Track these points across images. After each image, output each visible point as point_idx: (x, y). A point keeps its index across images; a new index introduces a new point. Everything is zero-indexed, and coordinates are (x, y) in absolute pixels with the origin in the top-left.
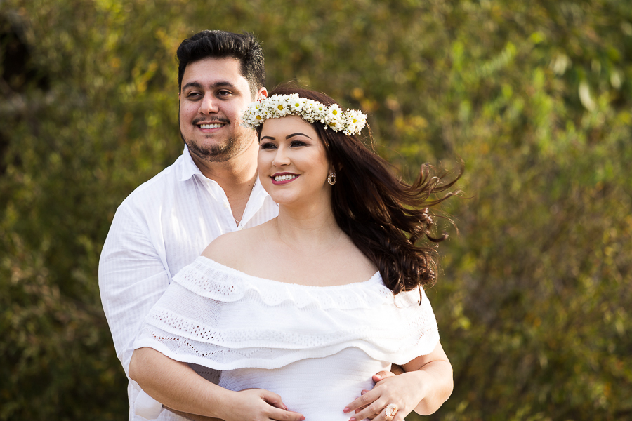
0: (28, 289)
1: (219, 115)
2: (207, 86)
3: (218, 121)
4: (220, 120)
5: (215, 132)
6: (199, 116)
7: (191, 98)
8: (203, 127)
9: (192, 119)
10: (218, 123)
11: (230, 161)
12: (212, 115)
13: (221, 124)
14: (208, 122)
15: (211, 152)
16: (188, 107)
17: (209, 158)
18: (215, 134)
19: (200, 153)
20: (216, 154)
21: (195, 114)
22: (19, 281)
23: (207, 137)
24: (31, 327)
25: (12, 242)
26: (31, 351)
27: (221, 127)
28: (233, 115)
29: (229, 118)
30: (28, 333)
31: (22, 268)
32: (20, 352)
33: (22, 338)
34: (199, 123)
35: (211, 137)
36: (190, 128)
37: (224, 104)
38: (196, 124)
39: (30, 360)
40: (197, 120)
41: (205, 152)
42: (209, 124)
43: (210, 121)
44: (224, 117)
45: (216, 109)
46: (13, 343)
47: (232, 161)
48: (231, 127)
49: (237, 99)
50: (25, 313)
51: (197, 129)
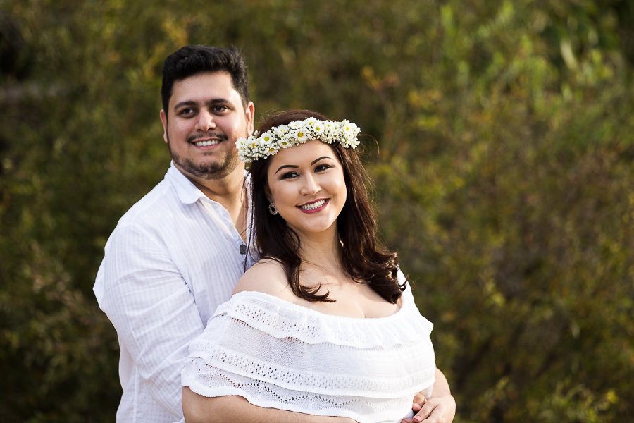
0: (50, 296)
1: (217, 132)
2: (203, 103)
3: (216, 138)
4: (218, 136)
5: (213, 149)
6: (195, 133)
7: (184, 115)
8: (201, 144)
9: (187, 136)
10: (215, 140)
11: (226, 178)
12: (211, 131)
13: (218, 140)
14: (207, 139)
15: (210, 169)
16: (181, 125)
17: (207, 176)
18: (213, 151)
19: (196, 172)
20: (215, 172)
21: (190, 131)
22: (42, 289)
23: (205, 154)
24: (57, 334)
25: (30, 247)
26: (59, 360)
27: (219, 143)
28: (230, 131)
29: (228, 134)
30: (53, 340)
31: (43, 275)
32: (47, 361)
33: (49, 346)
34: (196, 140)
35: (210, 154)
36: (186, 146)
37: (221, 120)
38: (191, 141)
39: (58, 368)
40: (193, 138)
41: (204, 170)
42: (207, 141)
43: (209, 138)
44: (222, 133)
45: (213, 125)
46: (40, 352)
47: (228, 178)
48: (228, 143)
49: (233, 114)
50: (50, 320)
51: (193, 147)
